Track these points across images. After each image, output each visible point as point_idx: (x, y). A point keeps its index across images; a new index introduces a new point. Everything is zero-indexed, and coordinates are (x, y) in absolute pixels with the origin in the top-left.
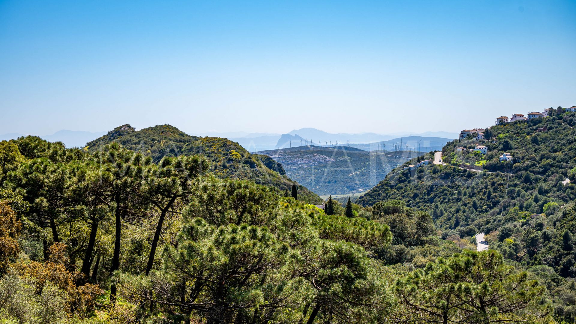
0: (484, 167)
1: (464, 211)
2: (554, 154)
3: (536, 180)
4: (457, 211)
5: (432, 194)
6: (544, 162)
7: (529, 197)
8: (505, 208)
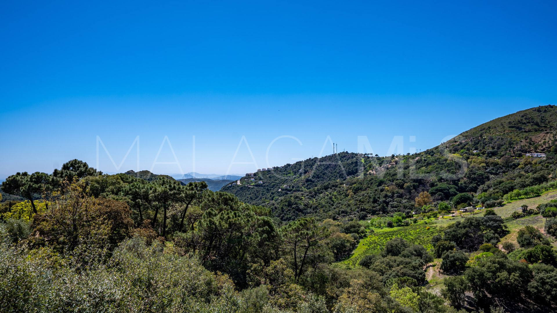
0: (254, 185)
1: (247, 200)
2: (276, 181)
3: (271, 190)
4: (245, 200)
5: (237, 194)
6: (273, 184)
7: (268, 195)
8: (261, 198)
